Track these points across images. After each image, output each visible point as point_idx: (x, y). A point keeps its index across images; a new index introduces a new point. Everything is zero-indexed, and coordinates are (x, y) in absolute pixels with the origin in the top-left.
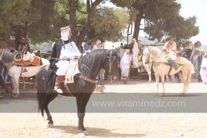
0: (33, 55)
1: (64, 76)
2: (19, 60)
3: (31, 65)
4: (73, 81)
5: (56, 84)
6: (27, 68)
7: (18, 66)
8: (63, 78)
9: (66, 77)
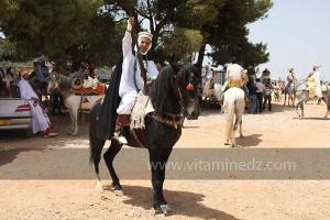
0: (96, 81)
1: (129, 116)
2: (78, 87)
3: (93, 94)
4: (142, 125)
5: (117, 128)
6: (88, 97)
7: (77, 94)
8: (128, 118)
9: (133, 118)
